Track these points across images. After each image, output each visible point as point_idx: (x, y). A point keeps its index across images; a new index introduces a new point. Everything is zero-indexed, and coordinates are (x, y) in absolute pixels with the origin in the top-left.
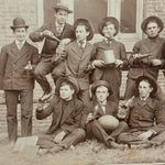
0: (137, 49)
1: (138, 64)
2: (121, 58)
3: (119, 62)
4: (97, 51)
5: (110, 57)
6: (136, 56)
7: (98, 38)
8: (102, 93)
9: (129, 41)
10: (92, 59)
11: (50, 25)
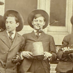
2: (49, 51)
3: (48, 55)
4: (26, 42)
5: (39, 49)
6: (65, 49)
7: (27, 29)
10: (20, 50)
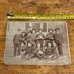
0: (47, 36)
1: (48, 39)
8: (39, 45)
9: (45, 34)
11: (26, 30)
